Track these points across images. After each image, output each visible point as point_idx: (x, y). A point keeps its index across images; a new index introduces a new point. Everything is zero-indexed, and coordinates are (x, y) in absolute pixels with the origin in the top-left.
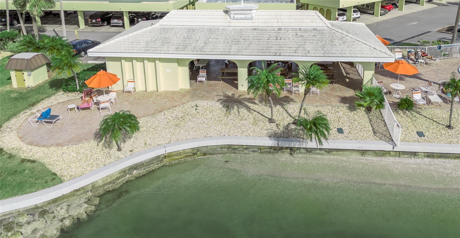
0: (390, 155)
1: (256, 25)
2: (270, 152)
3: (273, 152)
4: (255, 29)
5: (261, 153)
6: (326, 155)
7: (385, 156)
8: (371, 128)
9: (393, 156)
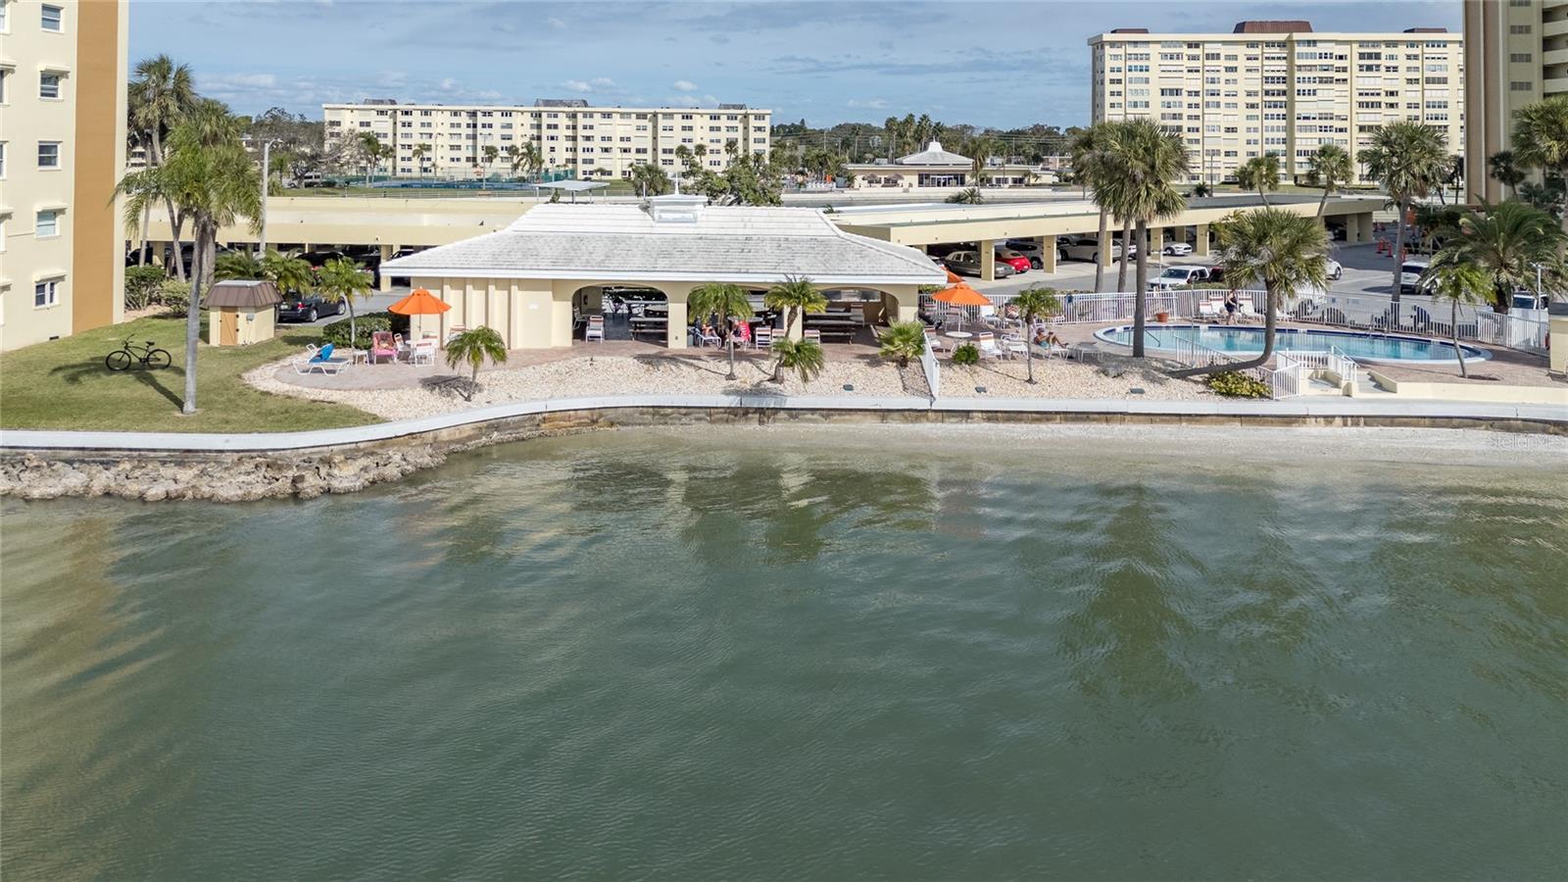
0: (928, 420)
1: (703, 231)
2: (727, 421)
3: (734, 420)
4: (701, 238)
5: (712, 422)
6: (823, 422)
7: (921, 422)
8: (900, 384)
9: (932, 422)
